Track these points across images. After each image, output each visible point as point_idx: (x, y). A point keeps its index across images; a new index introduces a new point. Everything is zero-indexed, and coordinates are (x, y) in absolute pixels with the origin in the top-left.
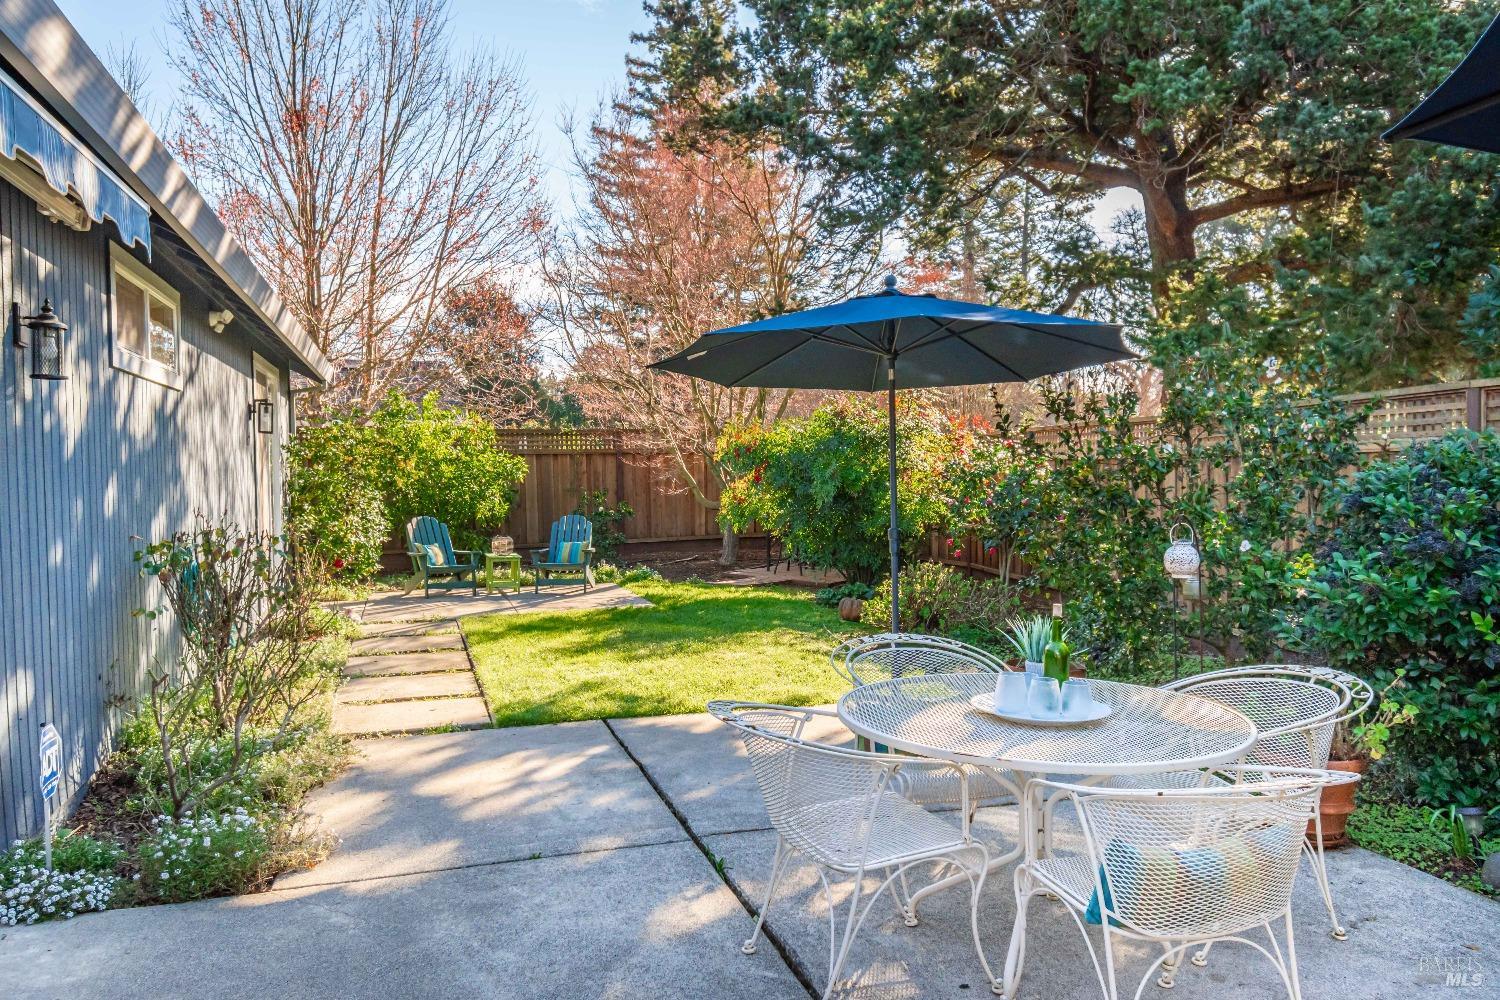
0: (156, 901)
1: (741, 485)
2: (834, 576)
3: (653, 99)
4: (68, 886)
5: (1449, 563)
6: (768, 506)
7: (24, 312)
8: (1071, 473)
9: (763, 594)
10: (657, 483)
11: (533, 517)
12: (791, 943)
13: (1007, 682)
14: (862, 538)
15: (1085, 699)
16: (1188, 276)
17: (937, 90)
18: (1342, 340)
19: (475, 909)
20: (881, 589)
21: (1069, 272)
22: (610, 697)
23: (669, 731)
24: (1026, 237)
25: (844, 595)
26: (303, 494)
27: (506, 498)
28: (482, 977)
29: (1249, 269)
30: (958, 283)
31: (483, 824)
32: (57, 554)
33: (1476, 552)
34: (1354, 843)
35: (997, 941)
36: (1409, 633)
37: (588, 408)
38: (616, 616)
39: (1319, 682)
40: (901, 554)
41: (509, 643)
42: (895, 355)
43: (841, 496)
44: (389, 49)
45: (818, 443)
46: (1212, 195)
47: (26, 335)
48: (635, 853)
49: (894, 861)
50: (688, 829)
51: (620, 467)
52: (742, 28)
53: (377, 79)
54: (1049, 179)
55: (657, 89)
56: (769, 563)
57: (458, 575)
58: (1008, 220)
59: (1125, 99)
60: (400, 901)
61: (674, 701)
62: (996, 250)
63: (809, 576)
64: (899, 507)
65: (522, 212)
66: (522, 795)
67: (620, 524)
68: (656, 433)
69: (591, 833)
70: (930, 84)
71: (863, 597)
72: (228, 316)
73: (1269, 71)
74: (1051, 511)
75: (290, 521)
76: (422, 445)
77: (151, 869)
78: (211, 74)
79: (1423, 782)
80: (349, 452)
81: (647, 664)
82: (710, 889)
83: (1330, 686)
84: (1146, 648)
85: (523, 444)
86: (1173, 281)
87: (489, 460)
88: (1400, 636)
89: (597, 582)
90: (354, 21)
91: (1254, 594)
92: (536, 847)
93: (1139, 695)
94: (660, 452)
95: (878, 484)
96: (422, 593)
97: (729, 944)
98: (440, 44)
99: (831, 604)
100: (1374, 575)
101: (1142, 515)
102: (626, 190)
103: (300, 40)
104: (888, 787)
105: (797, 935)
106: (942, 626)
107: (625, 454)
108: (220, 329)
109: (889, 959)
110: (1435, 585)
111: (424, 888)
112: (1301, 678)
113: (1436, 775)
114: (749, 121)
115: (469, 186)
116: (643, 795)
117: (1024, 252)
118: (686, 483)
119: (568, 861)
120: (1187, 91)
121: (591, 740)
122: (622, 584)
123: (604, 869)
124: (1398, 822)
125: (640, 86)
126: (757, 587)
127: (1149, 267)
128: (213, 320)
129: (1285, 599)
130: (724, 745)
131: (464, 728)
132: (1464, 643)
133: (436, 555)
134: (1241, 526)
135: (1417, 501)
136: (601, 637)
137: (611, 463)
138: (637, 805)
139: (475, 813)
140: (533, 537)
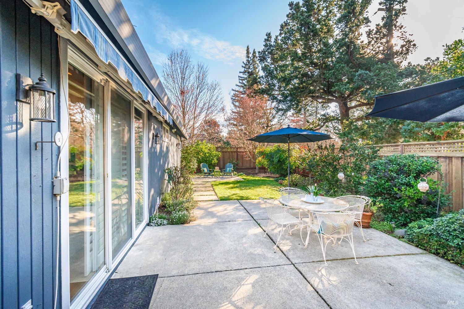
0: (173, 224)
1: (260, 158)
2: (278, 176)
3: (243, 84)
4: (161, 221)
5: (390, 178)
6: (266, 162)
7: (154, 134)
8: (322, 159)
9: (264, 179)
10: (244, 157)
11: (222, 163)
12: (271, 236)
13: (307, 196)
14: (283, 169)
15: (320, 199)
16: (348, 120)
17: (298, 86)
18: (377, 134)
19: (221, 228)
20: (287, 178)
21: (324, 119)
22: (239, 196)
23: (249, 203)
24: (317, 108)
25: (279, 179)
26: (183, 159)
27: (217, 160)
28: (224, 238)
29: (359, 119)
30: (302, 118)
31: (220, 216)
32: (156, 170)
33: (395, 177)
34: (371, 227)
35: (305, 238)
36: (383, 191)
37: (232, 143)
38: (238, 182)
39: (362, 198)
40: (290, 172)
41: (220, 186)
42: (290, 138)
43: (279, 161)
44: (198, 79)
45: (275, 151)
46: (354, 104)
47: (154, 137)
48: (246, 221)
49: (288, 223)
50: (253, 218)
51: (237, 154)
52: (261, 75)
53: (195, 84)
54: (320, 101)
55: (244, 82)
56: (265, 172)
57: (209, 174)
58: (313, 105)
59: (334, 90)
60: (209, 226)
61: (249, 197)
62: (310, 111)
63: (273, 175)
64: (290, 163)
65: (220, 107)
66: (226, 212)
67: (237, 165)
68: (245, 148)
69: (237, 218)
70: (297, 85)
71: (283, 180)
72: (175, 130)
73: (361, 85)
74: (318, 165)
75: (181, 163)
76: (203, 150)
77: (172, 219)
78: (168, 85)
79: (386, 218)
80: (191, 152)
81: (244, 191)
82: (258, 228)
83: (364, 199)
84: (336, 191)
85: (219, 150)
86: (344, 121)
87: (214, 153)
88: (381, 191)
89: (234, 175)
90: (192, 75)
91: (355, 182)
92: (229, 220)
93: (331, 199)
94: (245, 152)
95: (286, 159)
96: (203, 176)
97: (261, 236)
98: (207, 78)
99: (277, 181)
100: (376, 180)
101: (335, 167)
102: (238, 101)
103: (183, 78)
104: (287, 212)
105: (272, 235)
106: (298, 185)
107: (238, 152)
108: (174, 132)
109: (287, 239)
110: (388, 182)
111: (213, 225)
112: (359, 198)
113: (388, 216)
114: (263, 92)
115: (211, 103)
116: (246, 213)
117: (316, 112)
118: (250, 157)
119: (234, 222)
120: (345, 89)
121: (235, 203)
122: (238, 176)
123: (240, 224)
124: (381, 224)
125: (241, 81)
126: (263, 177)
127: (340, 118)
128: (173, 131)
129: (361, 184)
130: (259, 205)
131: (215, 200)
132: (393, 193)
133: (206, 170)
134: (354, 170)
135: (385, 167)
136: (236, 186)
137: (236, 153)
138: (245, 214)
139: (218, 214)
140: (222, 167)
